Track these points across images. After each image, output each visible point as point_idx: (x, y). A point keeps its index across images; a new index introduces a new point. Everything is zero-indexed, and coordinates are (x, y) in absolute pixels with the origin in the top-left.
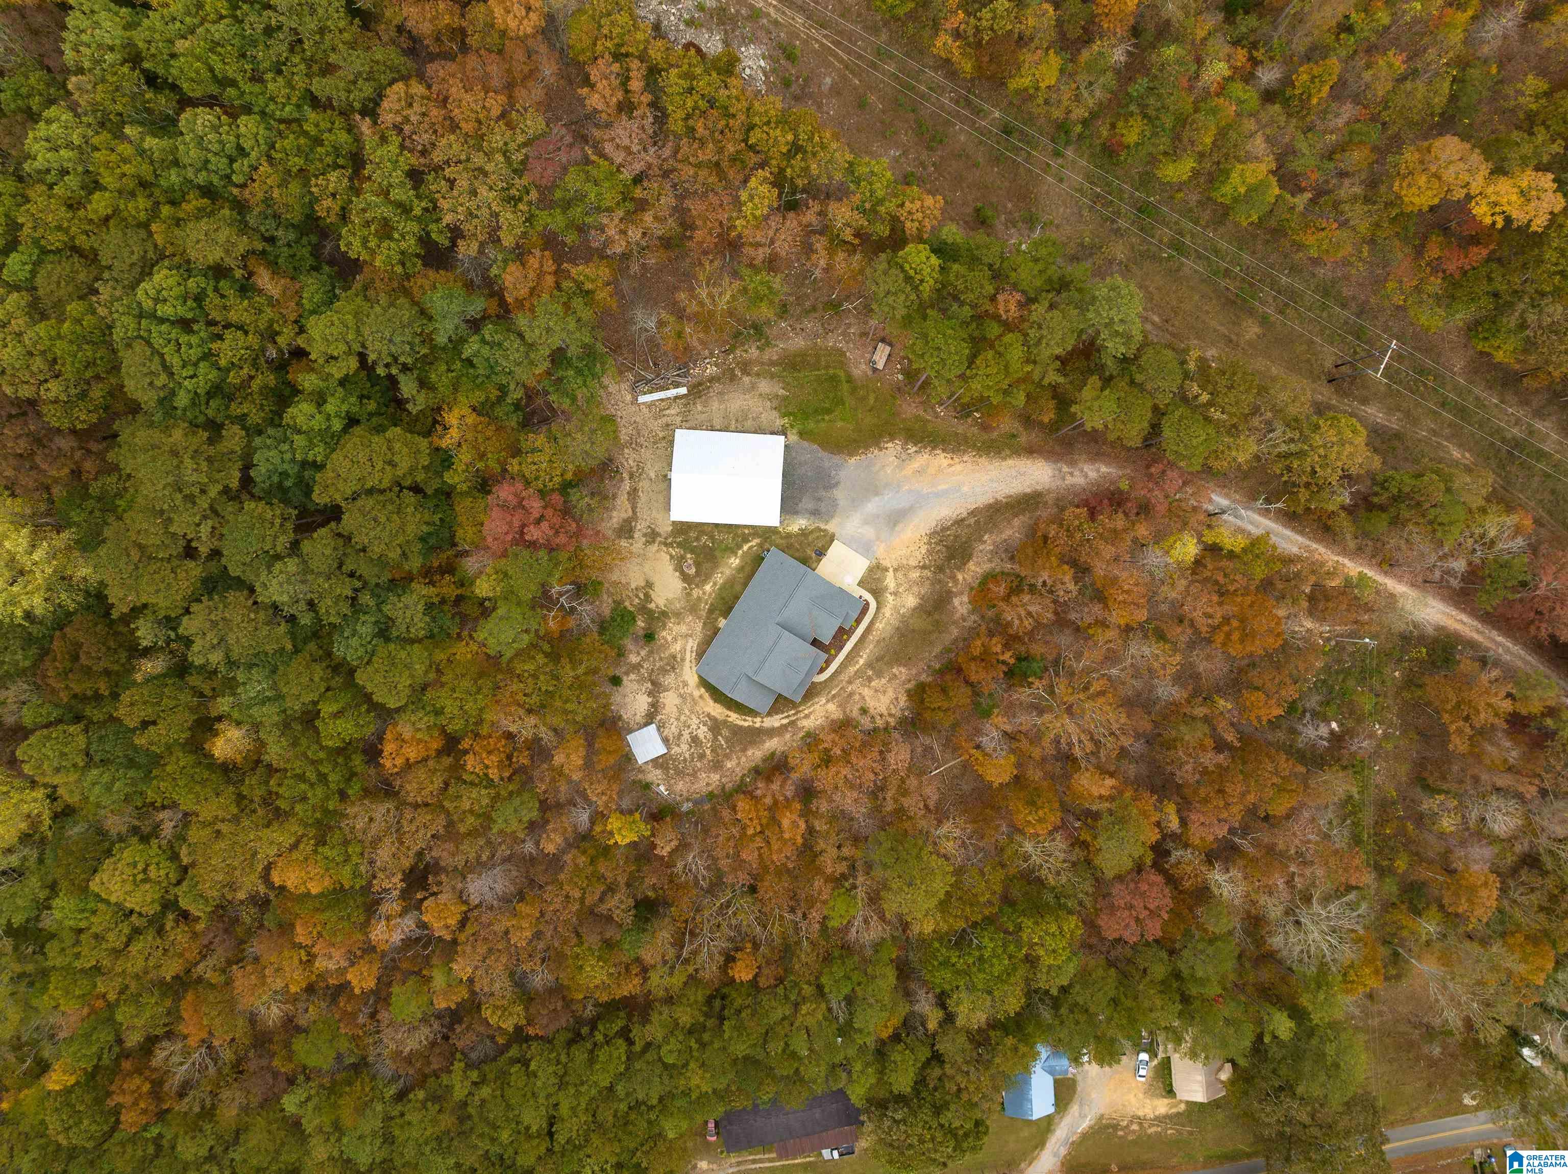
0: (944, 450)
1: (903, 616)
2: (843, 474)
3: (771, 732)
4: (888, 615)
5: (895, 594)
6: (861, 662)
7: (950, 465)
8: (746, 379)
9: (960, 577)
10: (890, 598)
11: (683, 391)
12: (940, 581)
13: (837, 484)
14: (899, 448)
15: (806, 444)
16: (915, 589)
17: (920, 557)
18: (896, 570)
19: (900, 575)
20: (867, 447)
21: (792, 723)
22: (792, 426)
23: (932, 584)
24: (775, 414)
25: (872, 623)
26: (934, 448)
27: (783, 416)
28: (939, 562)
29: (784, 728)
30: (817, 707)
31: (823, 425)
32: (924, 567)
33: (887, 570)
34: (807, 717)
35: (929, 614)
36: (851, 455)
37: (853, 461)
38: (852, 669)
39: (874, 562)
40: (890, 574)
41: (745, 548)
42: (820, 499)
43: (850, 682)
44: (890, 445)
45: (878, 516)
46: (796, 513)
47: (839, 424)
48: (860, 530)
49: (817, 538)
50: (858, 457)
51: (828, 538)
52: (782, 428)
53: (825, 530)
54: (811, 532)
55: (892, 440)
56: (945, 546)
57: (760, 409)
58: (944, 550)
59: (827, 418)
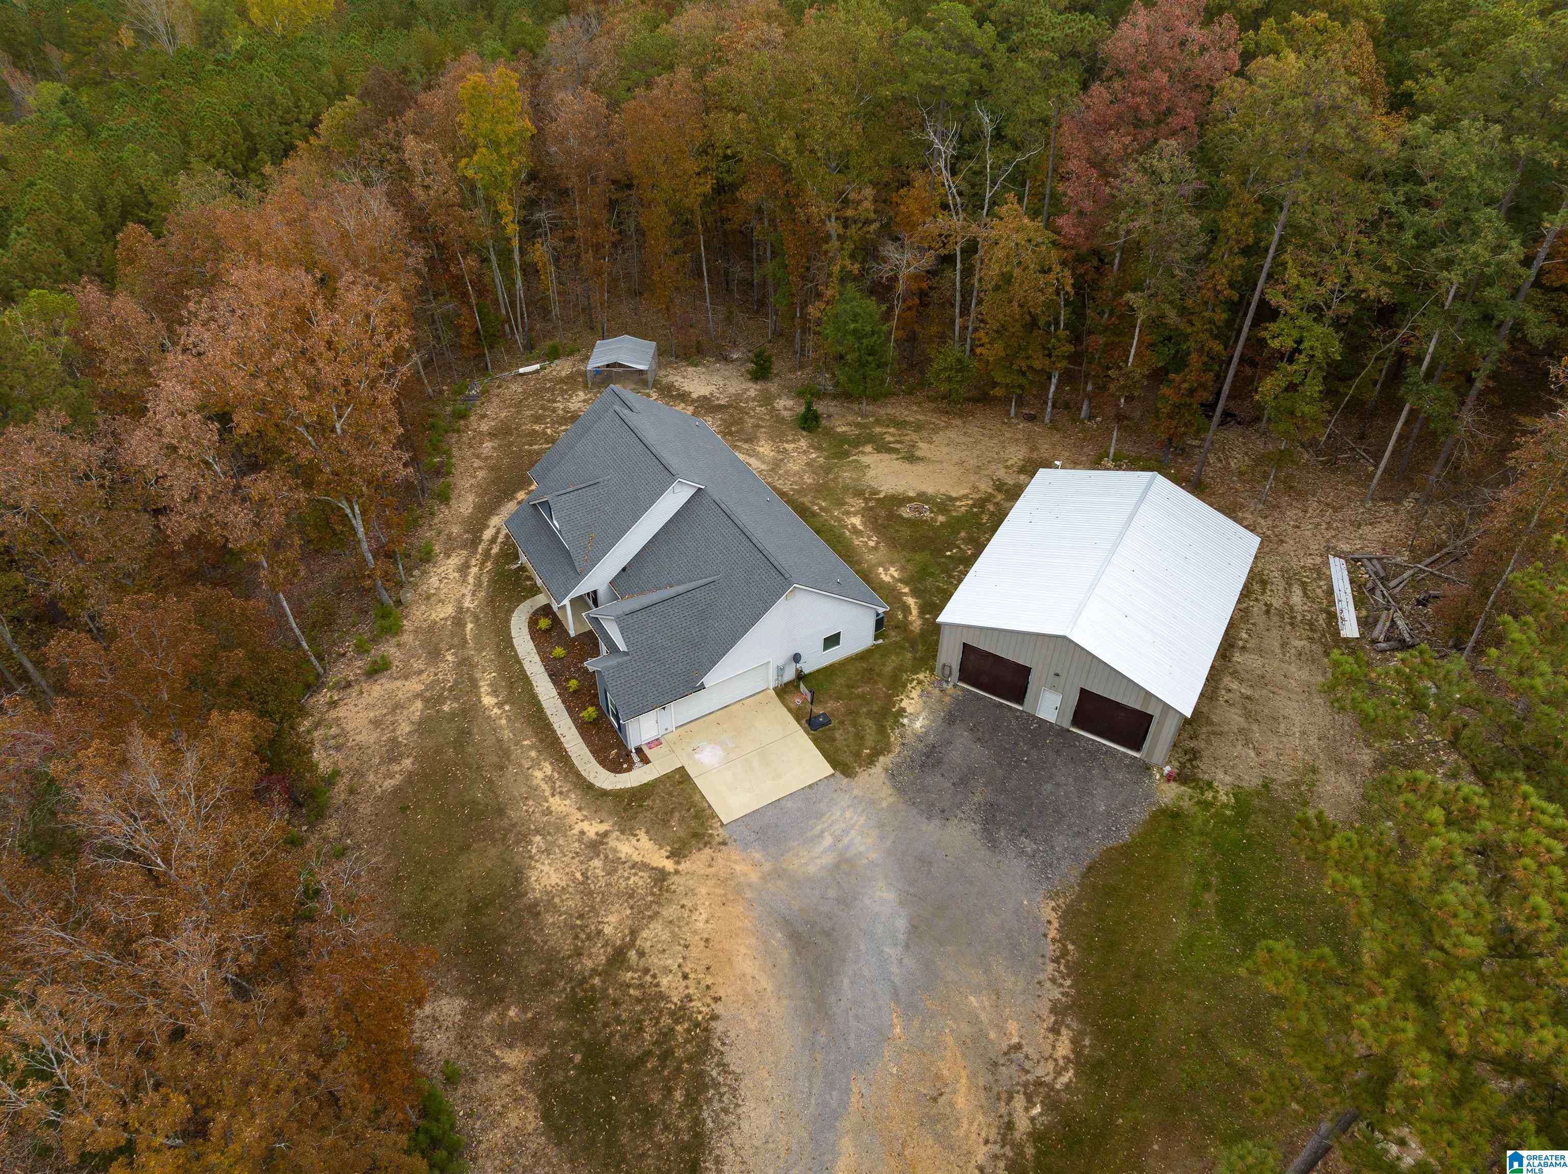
1: (524, 838)
2: (1019, 866)
4: (556, 803)
5: (596, 846)
6: (488, 700)
9: (514, 1057)
10: (592, 829)
11: (1350, 629)
12: (545, 983)
13: (993, 844)
15: (1140, 814)
16: (572, 903)
17: (655, 961)
18: (661, 876)
19: (640, 880)
20: (1077, 972)
22: (1205, 805)
23: (551, 958)
24: (1251, 780)
25: (562, 758)
27: (1238, 793)
28: (603, 1012)
31: (1189, 879)
32: (618, 957)
33: (677, 854)
35: (475, 909)
36: (1070, 918)
37: (1048, 912)
38: (486, 679)
39: (720, 834)
40: (660, 860)
42: (964, 781)
44: (1064, 1048)
45: (844, 902)
47: (1180, 925)
48: (828, 840)
49: (860, 737)
50: (1053, 933)
51: (848, 759)
52: (1210, 785)
53: (871, 761)
54: (882, 731)
55: (1078, 1060)
56: (641, 1060)
57: (1271, 756)
58: (633, 1050)
59: (1209, 898)
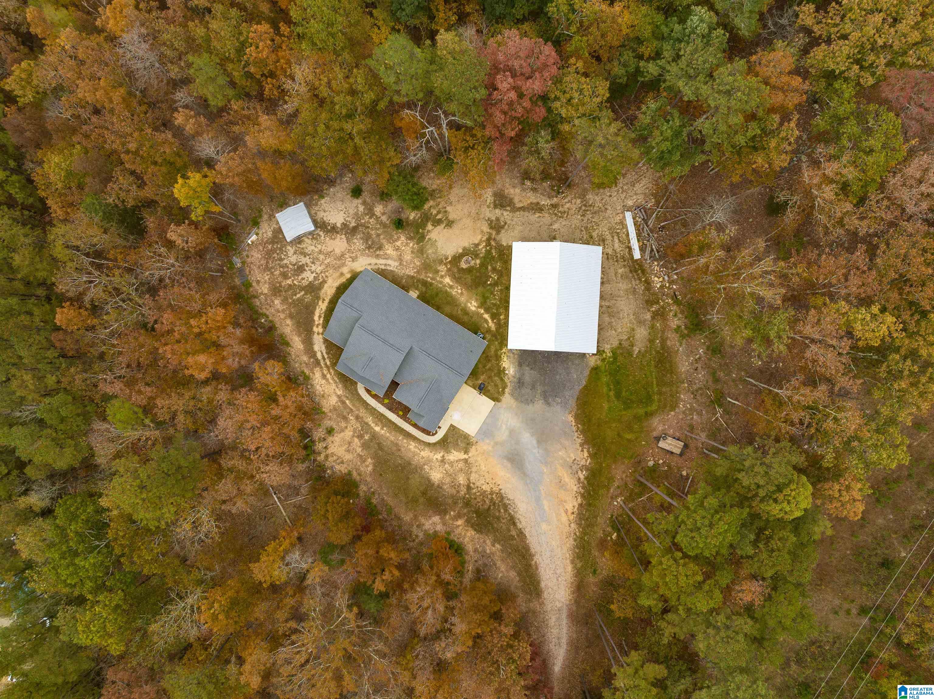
0: (581, 505)
1: (422, 468)
2: (558, 408)
3: (308, 342)
4: (422, 453)
5: (443, 461)
6: (377, 429)
7: (566, 512)
8: (648, 316)
9: (460, 522)
10: (439, 456)
11: (637, 255)
12: (456, 503)
13: (548, 404)
14: (583, 463)
15: (587, 373)
16: (448, 480)
17: (478, 484)
18: (466, 461)
19: (461, 465)
20: (583, 432)
21: (318, 363)
22: (603, 360)
23: (452, 496)
24: (615, 343)
25: (415, 438)
26: (583, 496)
27: (614, 352)
28: (473, 502)
29: (312, 354)
30: (334, 386)
31: (605, 390)
32: (469, 488)
33: (466, 452)
34: (324, 376)
35: (424, 493)
36: (577, 417)
37: (571, 419)
38: (370, 420)
39: (473, 440)
40: (463, 456)
41: (486, 316)
42: (533, 387)
43: (357, 418)
44: (586, 454)
45: (518, 443)
46: (520, 365)
47: (606, 406)
48: (504, 427)
49: (496, 385)
50: (574, 424)
51: (496, 395)
52: (604, 351)
53: (504, 393)
54: (502, 380)
55: (591, 456)
56: (489, 508)
57: (620, 330)
58: (486, 507)
59: (612, 393)
